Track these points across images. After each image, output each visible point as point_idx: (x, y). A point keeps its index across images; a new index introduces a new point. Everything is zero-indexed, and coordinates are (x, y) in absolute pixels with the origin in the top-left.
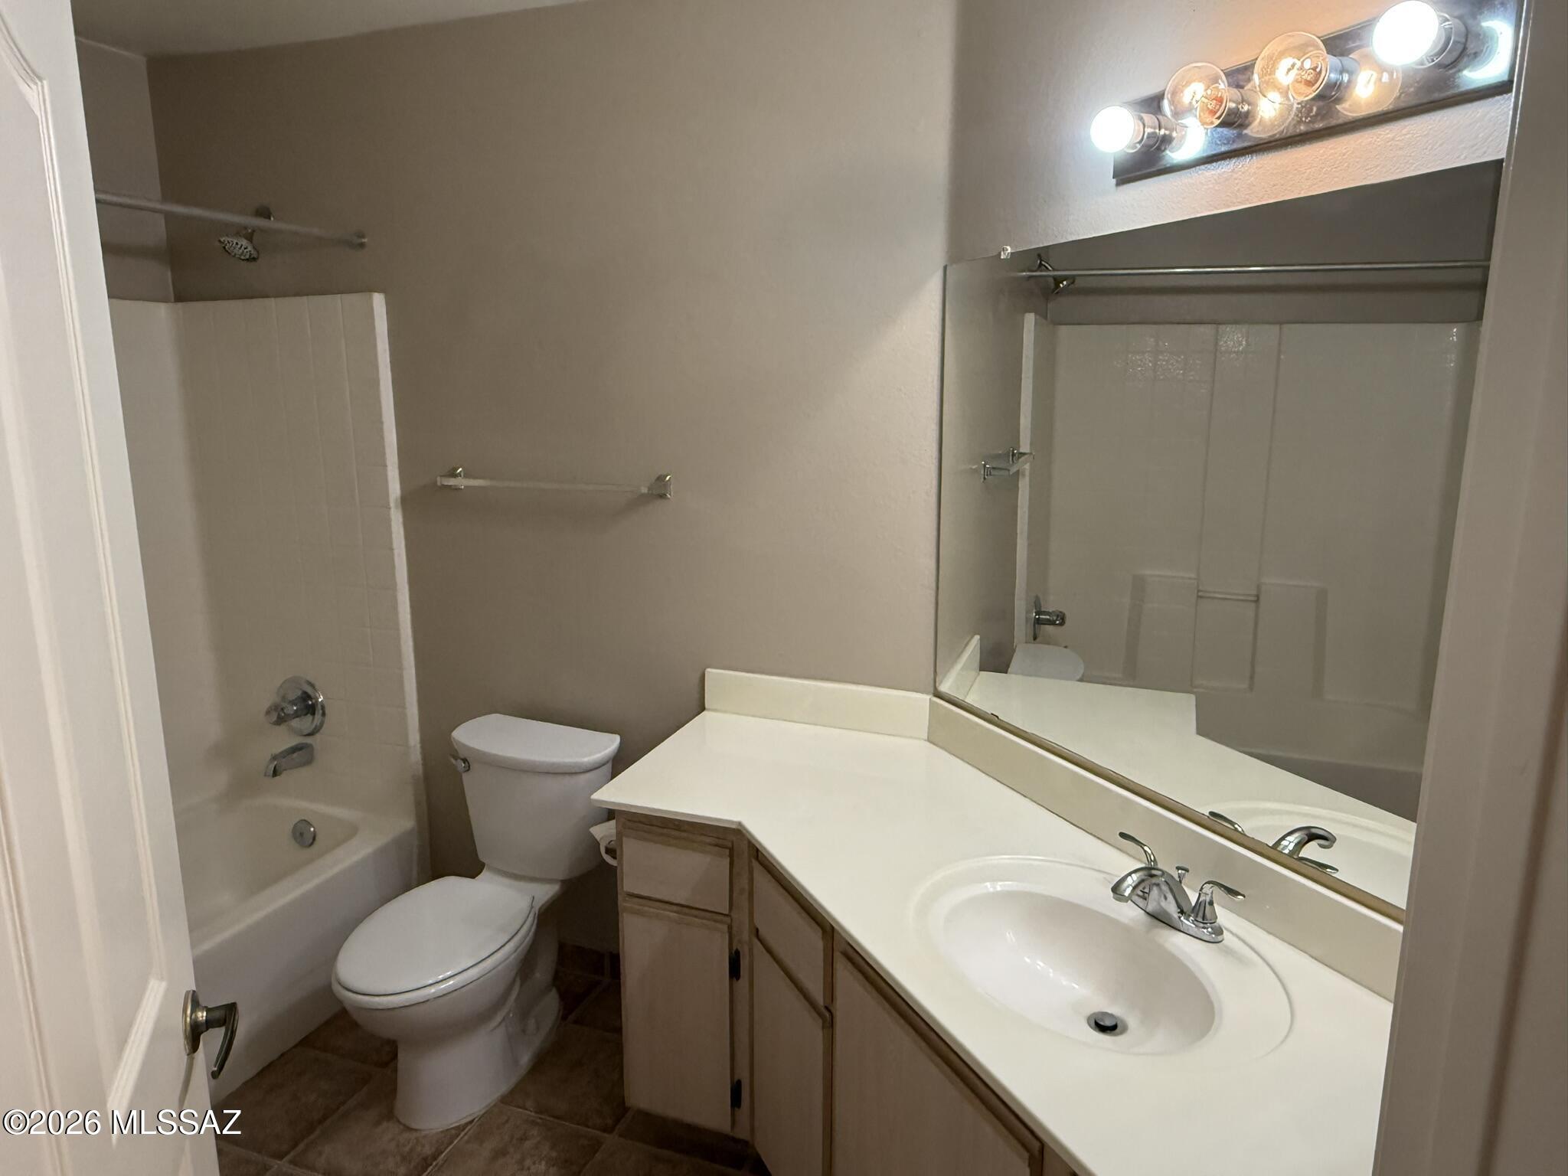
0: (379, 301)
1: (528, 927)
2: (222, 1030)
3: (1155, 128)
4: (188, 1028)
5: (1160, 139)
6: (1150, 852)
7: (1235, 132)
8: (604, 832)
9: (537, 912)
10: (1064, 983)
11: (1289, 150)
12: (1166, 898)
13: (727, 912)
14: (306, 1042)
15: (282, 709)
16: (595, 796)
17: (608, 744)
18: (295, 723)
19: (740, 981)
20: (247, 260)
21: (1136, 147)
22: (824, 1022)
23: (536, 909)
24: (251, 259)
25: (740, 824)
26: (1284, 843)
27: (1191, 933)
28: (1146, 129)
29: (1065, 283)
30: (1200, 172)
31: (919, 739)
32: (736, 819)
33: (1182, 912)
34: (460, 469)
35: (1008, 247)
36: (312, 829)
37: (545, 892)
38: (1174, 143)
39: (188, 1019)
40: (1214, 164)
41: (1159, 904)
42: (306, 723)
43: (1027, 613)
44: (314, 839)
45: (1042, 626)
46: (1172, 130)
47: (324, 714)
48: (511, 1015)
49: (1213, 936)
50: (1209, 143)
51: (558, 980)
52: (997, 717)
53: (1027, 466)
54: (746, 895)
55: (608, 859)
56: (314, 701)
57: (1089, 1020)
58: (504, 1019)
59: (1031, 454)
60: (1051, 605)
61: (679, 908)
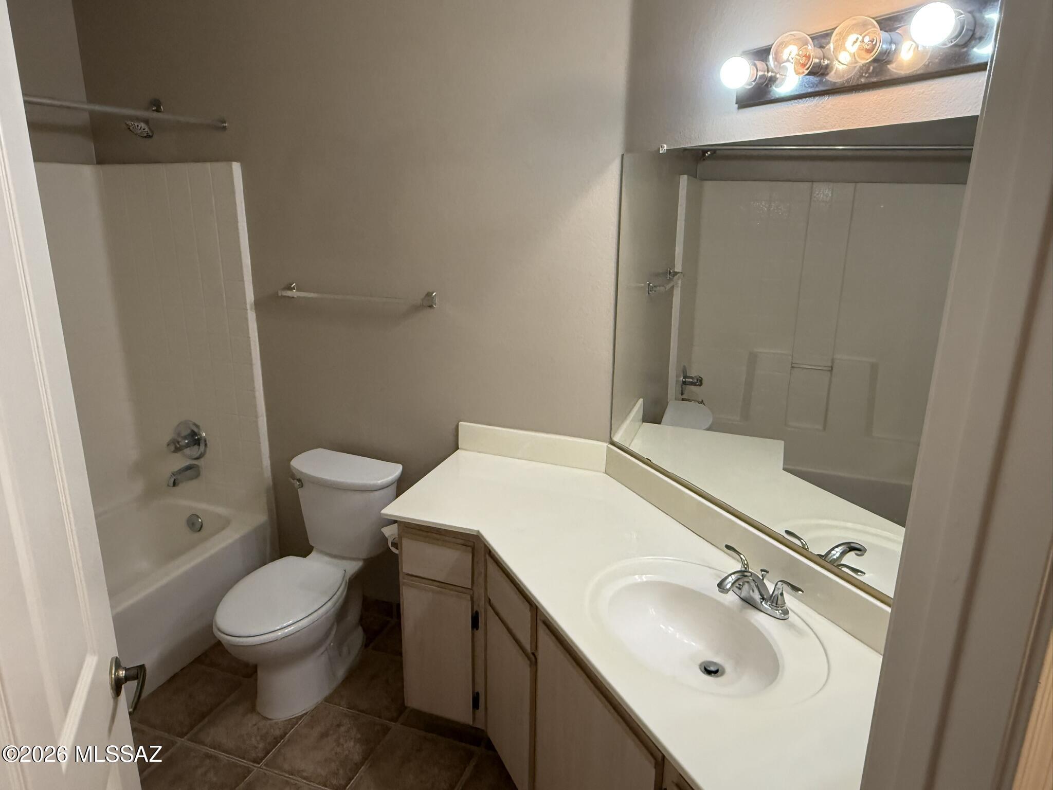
0: (236, 167)
1: (342, 592)
2: (136, 682)
3: (764, 72)
4: (113, 683)
5: (768, 79)
6: (744, 559)
7: (817, 79)
8: (390, 532)
9: (348, 581)
10: (686, 641)
11: (853, 94)
12: (753, 591)
13: (470, 587)
14: (198, 660)
15: (178, 442)
16: (384, 511)
17: (394, 471)
18: (187, 451)
19: (478, 631)
20: (145, 137)
21: (752, 84)
22: (531, 662)
23: (347, 578)
24: (148, 137)
25: (478, 531)
26: (833, 552)
27: (768, 613)
28: (758, 73)
29: (709, 153)
30: (794, 104)
31: (600, 472)
32: (476, 529)
33: (763, 599)
34: (294, 284)
35: (665, 146)
36: (200, 520)
37: (353, 567)
38: (777, 82)
39: (113, 676)
40: (804, 99)
41: (749, 593)
42: (194, 451)
43: (677, 376)
44: (202, 526)
45: (687, 386)
46: (776, 73)
47: (206, 445)
48: (332, 644)
49: (783, 615)
50: (800, 86)
51: (362, 621)
52: (650, 461)
53: (680, 282)
54: (483, 575)
55: (394, 550)
56: (199, 437)
57: (701, 665)
58: (326, 649)
59: (681, 273)
60: (694, 373)
61: (438, 584)
